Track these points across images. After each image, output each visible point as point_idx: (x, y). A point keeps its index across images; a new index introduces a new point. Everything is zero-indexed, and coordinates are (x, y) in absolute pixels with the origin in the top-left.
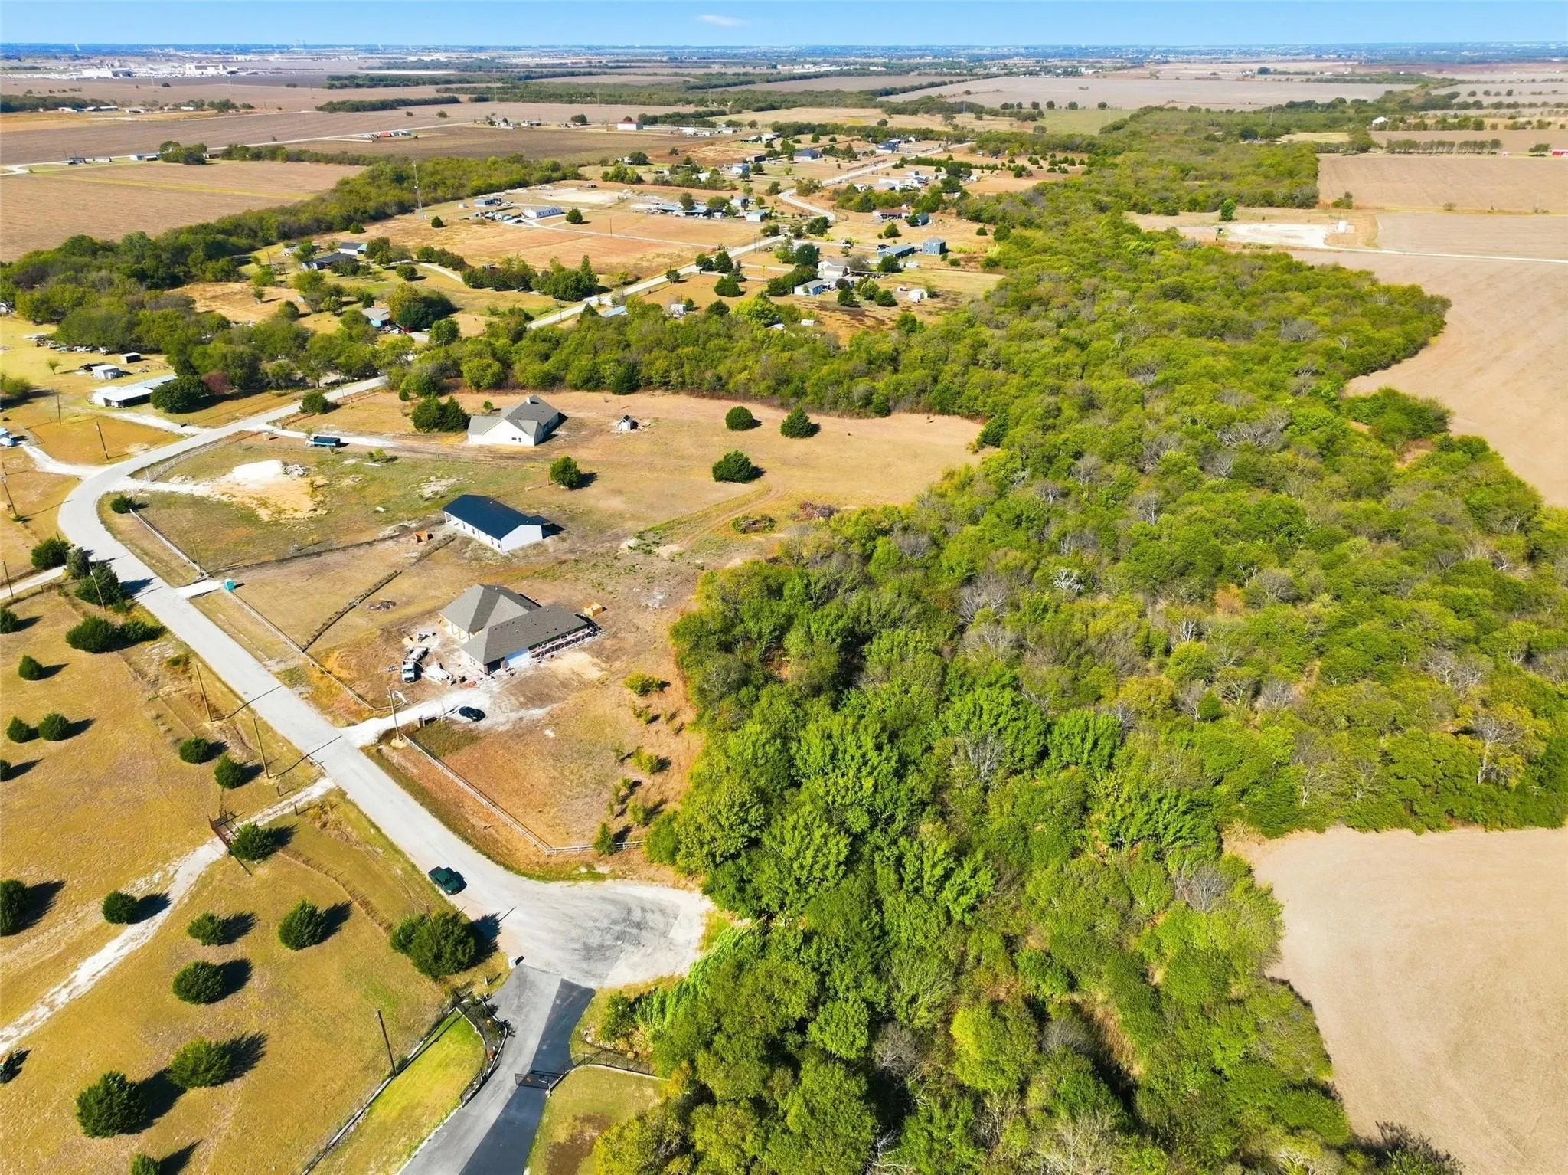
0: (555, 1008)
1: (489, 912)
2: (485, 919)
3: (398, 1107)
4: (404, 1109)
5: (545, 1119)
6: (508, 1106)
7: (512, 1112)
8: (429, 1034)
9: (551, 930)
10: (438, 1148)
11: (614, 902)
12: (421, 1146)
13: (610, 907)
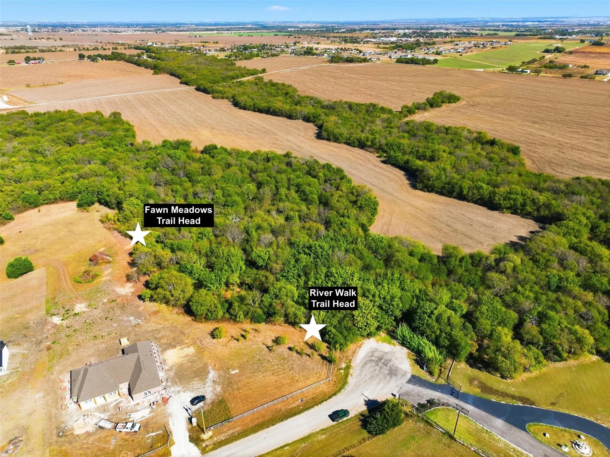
0: (420, 386)
1: (363, 402)
2: (366, 405)
3: (469, 436)
4: (469, 434)
5: (472, 393)
6: (467, 403)
7: (469, 402)
8: (431, 425)
9: (379, 383)
10: (486, 423)
11: (365, 364)
12: (486, 429)
13: (368, 366)
